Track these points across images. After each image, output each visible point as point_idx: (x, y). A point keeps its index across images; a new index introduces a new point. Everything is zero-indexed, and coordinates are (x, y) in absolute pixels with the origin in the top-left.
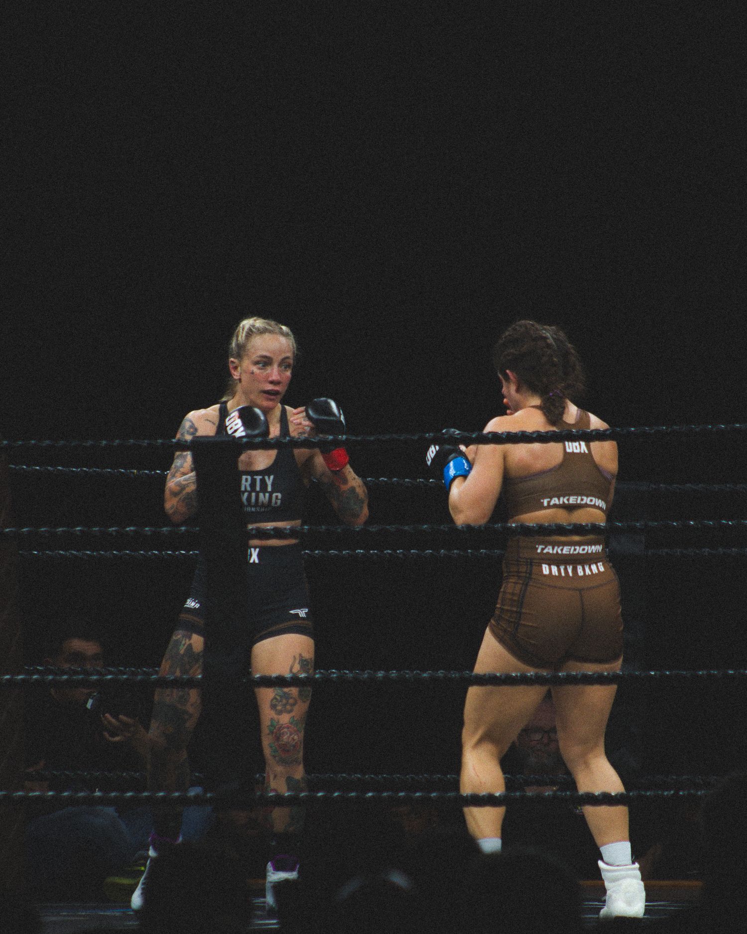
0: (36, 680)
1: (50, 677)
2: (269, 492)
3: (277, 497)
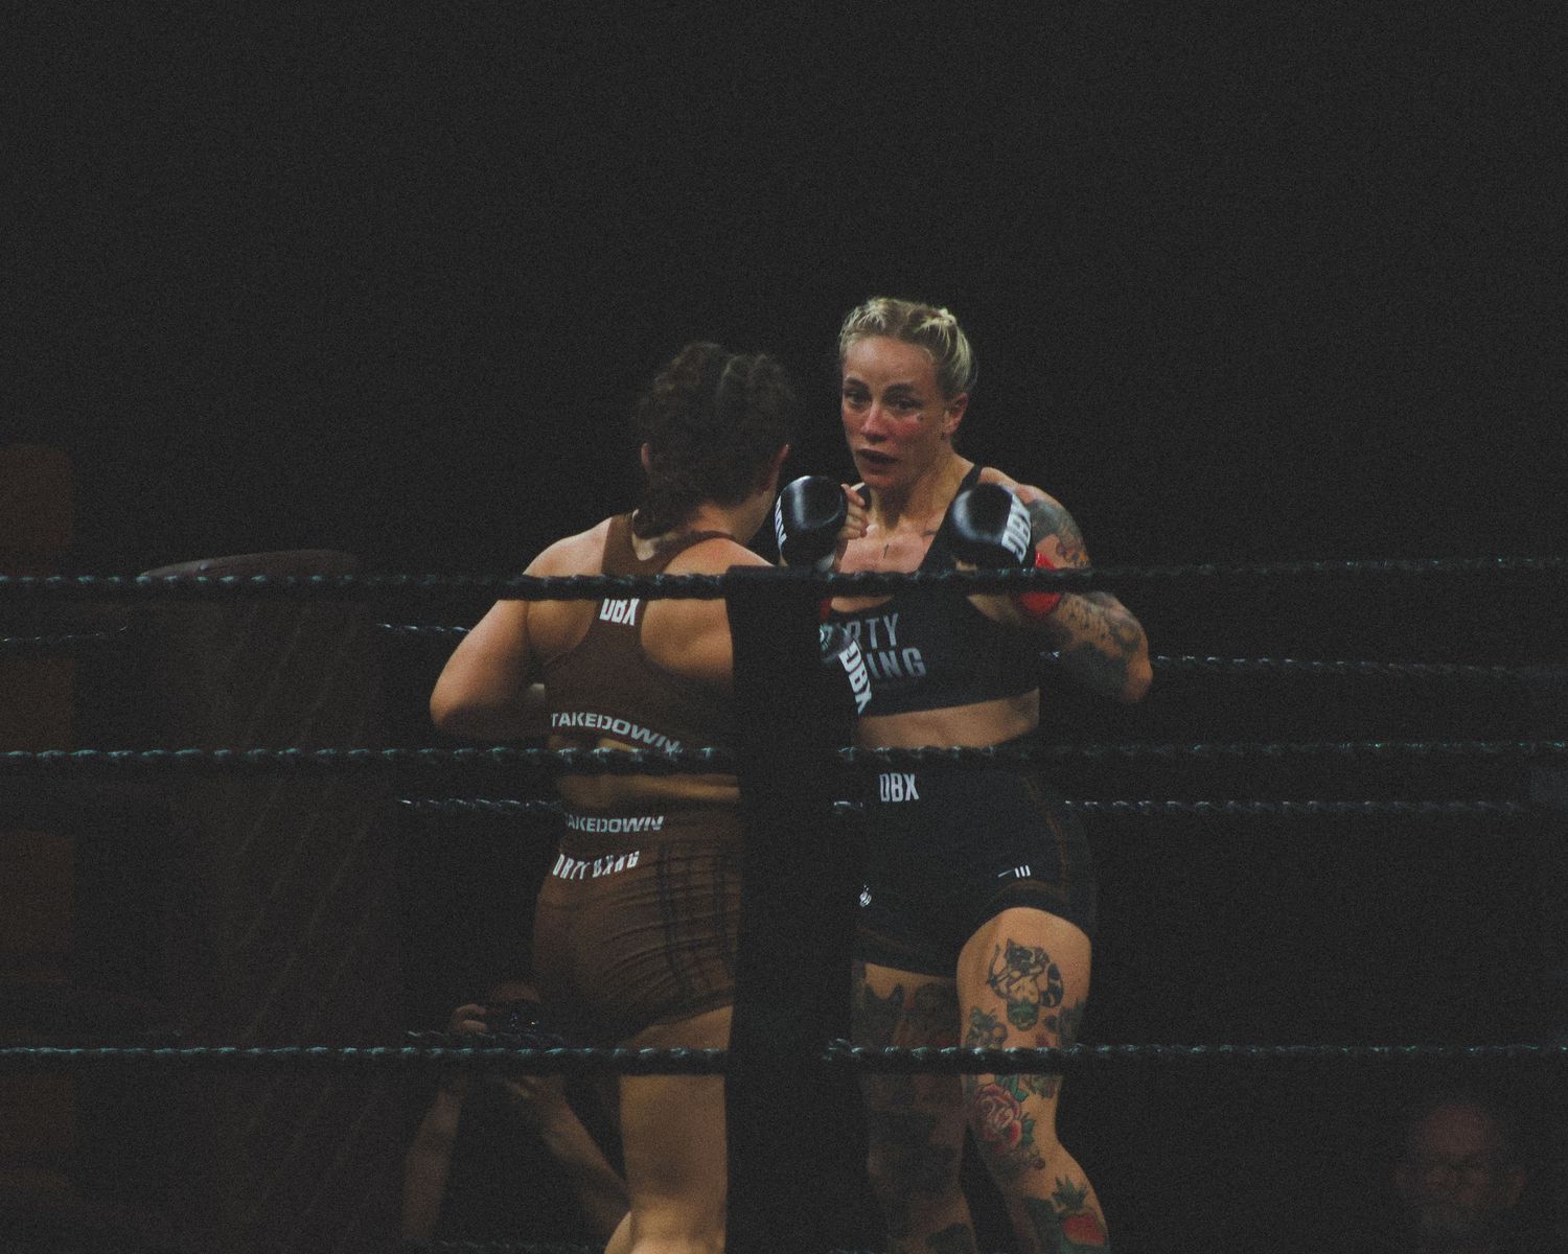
0: (409, 1055)
1: (438, 1051)
2: (893, 648)
3: (911, 656)
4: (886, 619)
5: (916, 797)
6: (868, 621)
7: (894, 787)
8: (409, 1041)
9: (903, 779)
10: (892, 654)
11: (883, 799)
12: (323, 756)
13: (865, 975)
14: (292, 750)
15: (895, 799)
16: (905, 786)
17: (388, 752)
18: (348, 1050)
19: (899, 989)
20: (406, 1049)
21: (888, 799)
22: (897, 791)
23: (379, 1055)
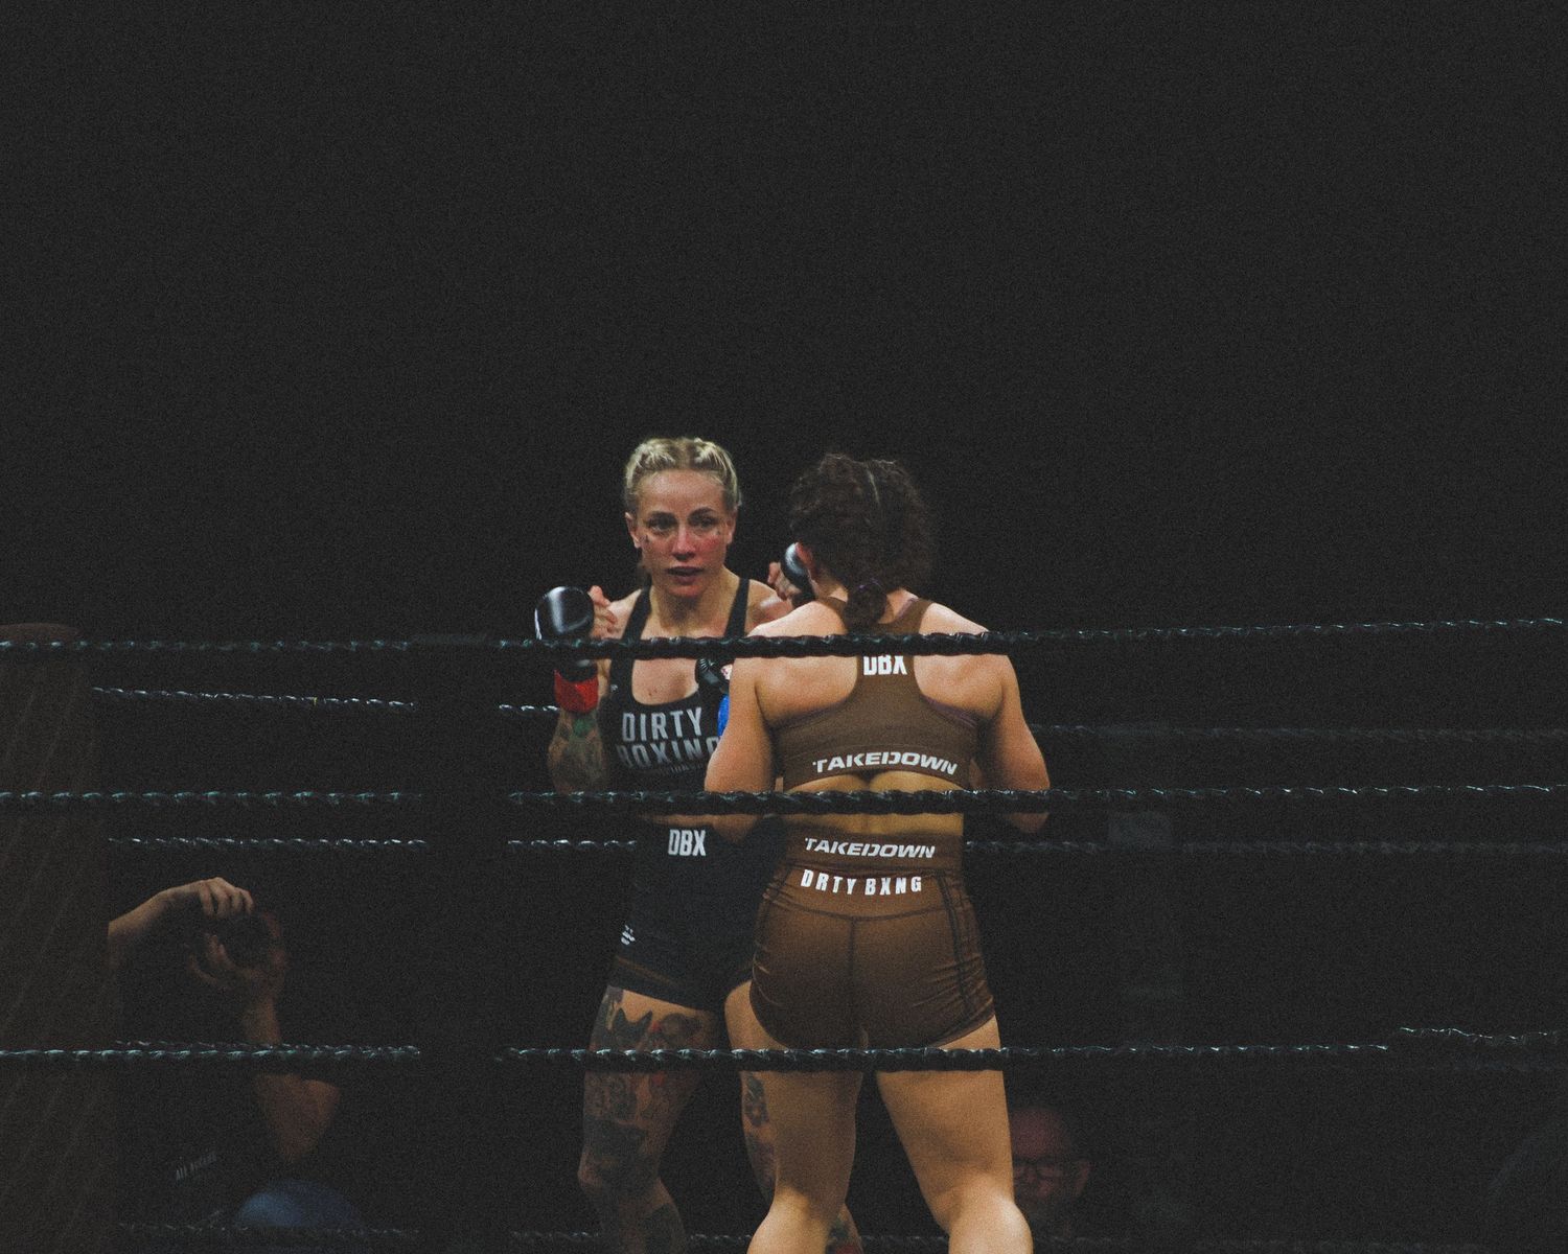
2: (698, 737)
4: (690, 712)
5: (703, 853)
6: (672, 713)
7: (684, 842)
8: (137, 1047)
9: (694, 837)
10: (696, 742)
11: (670, 852)
12: (60, 799)
13: (619, 1001)
14: (33, 794)
15: (683, 853)
16: (694, 843)
17: (117, 795)
18: (81, 1052)
19: (649, 1015)
20: (131, 1052)
21: (675, 853)
22: (686, 846)
23: (108, 1056)
